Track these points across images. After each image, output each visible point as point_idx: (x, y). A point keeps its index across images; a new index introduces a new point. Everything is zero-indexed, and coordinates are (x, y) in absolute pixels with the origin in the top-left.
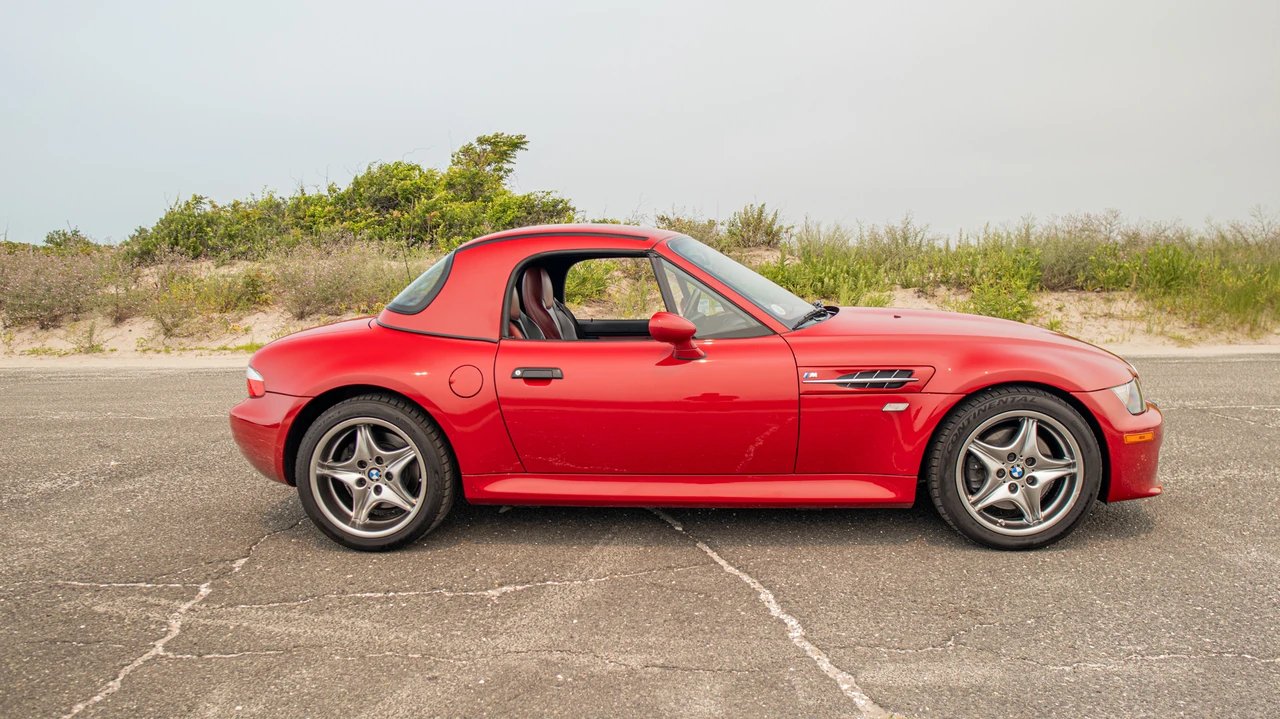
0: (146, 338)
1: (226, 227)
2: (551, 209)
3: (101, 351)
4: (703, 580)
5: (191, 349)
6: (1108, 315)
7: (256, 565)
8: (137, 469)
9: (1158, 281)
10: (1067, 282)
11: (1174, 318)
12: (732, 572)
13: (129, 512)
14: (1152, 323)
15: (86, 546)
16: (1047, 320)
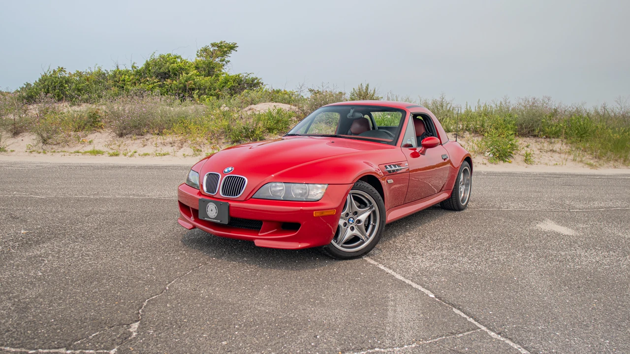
0: (32, 145)
1: (76, 85)
2: (251, 82)
3: (5, 151)
4: (484, 346)
5: (58, 152)
6: (552, 151)
7: (148, 330)
8: (40, 236)
9: (577, 134)
10: (529, 132)
11: (586, 153)
12: (498, 338)
13: (41, 276)
14: (575, 156)
15: (13, 308)
16: (523, 152)
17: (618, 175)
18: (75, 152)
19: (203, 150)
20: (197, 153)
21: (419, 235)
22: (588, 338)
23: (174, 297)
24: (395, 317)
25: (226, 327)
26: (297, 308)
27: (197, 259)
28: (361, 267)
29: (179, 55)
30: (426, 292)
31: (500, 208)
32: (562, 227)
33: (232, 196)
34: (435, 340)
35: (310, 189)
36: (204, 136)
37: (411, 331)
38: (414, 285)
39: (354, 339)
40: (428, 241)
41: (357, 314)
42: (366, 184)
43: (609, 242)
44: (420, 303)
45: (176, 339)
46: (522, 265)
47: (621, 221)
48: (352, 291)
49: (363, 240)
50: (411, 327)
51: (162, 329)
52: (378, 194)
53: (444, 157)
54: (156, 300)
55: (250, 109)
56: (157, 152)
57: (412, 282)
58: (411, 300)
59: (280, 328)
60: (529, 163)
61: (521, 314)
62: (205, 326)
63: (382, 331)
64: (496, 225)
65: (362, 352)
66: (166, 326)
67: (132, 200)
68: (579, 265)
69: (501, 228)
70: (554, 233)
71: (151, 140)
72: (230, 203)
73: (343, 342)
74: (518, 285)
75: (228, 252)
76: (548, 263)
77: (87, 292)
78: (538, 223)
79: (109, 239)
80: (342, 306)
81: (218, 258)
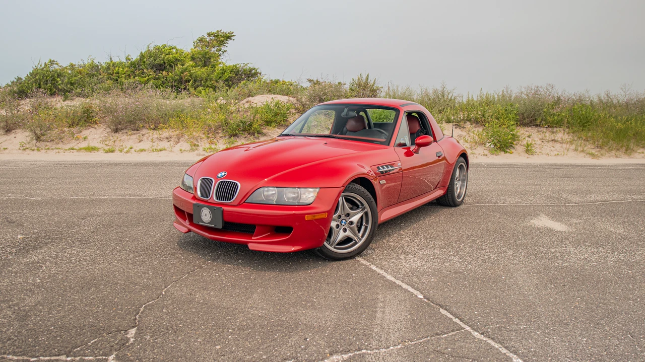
0: (25, 142)
1: (69, 78)
2: (249, 73)
4: (467, 346)
5: (52, 149)
6: (554, 141)
7: (145, 335)
8: (37, 242)
9: (579, 123)
10: (531, 122)
11: (588, 143)
12: (481, 338)
13: (39, 283)
14: (577, 145)
15: (13, 317)
16: (525, 142)
17: (619, 165)
18: (69, 149)
19: (200, 145)
20: (194, 148)
21: (413, 233)
22: (566, 336)
23: (170, 302)
24: (383, 319)
25: (220, 331)
26: (289, 312)
27: (193, 262)
28: (353, 268)
29: (174, 46)
30: (416, 292)
31: (496, 202)
32: (556, 223)
33: (225, 200)
34: (420, 341)
35: (302, 193)
36: (201, 129)
37: (398, 332)
38: (404, 286)
39: (343, 341)
40: (421, 240)
41: (346, 317)
42: (358, 187)
43: (600, 238)
44: (408, 304)
45: (172, 344)
46: (511, 263)
47: (615, 215)
48: (343, 293)
49: (356, 241)
50: (398, 329)
51: (158, 333)
52: (370, 196)
53: (439, 155)
54: (152, 305)
55: (247, 102)
56: (154, 148)
57: (403, 282)
58: (400, 302)
59: (272, 332)
60: (530, 153)
61: (506, 314)
62: (200, 331)
63: (370, 332)
64: (490, 221)
65: (350, 354)
66: (162, 331)
67: (128, 200)
68: (567, 262)
69: (495, 225)
70: (547, 229)
71: (147, 135)
72: (223, 208)
73: (331, 345)
74: (506, 284)
75: (224, 254)
76: (538, 261)
77: (85, 298)
78: (532, 219)
79: (106, 243)
80: (332, 309)
81: (213, 261)
